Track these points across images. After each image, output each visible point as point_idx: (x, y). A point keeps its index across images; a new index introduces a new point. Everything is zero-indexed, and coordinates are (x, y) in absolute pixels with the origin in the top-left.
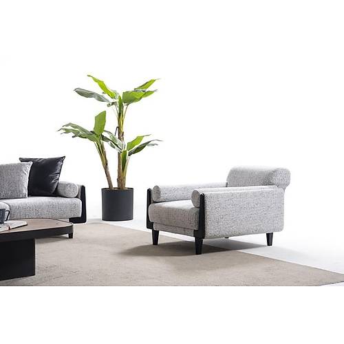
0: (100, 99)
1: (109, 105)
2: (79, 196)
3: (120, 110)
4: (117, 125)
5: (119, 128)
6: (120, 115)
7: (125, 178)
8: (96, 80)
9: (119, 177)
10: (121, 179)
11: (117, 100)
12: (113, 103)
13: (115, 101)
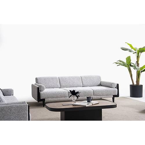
0: (130, 51)
1: (133, 53)
2: (117, 87)
3: (138, 55)
4: (137, 61)
5: (137, 62)
6: (138, 57)
7: (139, 81)
8: (129, 44)
9: (137, 81)
10: (138, 81)
11: (137, 51)
12: (135, 53)
13: (136, 51)
